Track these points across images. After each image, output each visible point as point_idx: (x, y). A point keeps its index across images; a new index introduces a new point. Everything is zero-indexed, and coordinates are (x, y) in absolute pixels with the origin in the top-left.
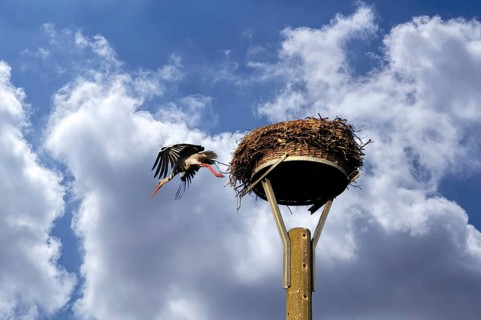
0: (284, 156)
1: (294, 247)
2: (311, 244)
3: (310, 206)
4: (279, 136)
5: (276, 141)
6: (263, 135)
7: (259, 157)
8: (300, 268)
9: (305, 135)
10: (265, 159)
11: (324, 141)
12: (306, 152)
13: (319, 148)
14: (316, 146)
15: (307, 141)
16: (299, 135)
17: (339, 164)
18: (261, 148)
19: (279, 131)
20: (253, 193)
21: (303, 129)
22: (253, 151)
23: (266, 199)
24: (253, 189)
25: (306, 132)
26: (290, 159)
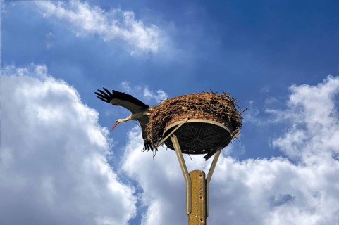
0: (186, 119)
1: (194, 184)
2: (206, 181)
3: (205, 155)
4: (183, 105)
5: (181, 108)
6: (171, 104)
7: (168, 120)
8: (198, 199)
9: (201, 104)
10: (173, 121)
11: (215, 109)
12: (202, 116)
13: (211, 113)
14: (209, 112)
15: (202, 108)
16: (197, 104)
17: (225, 125)
18: (170, 113)
19: (183, 101)
20: (164, 145)
21: (200, 100)
22: (165, 115)
23: (173, 149)
24: (165, 142)
25: (202, 102)
26: (190, 121)
